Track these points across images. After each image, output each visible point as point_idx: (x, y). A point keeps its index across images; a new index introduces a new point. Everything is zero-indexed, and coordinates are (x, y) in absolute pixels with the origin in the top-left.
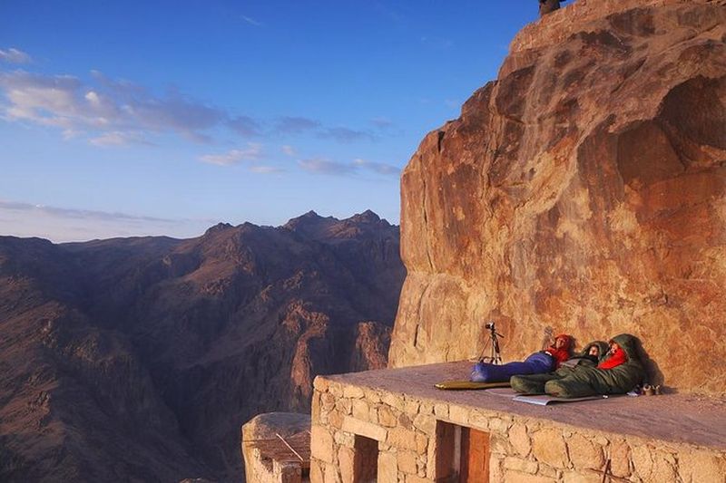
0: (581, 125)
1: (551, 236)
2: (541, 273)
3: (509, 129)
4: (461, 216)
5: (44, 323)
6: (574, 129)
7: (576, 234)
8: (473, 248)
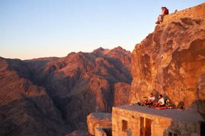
0: (173, 47)
1: (167, 73)
2: (164, 82)
3: (157, 46)
4: (146, 66)
5: (20, 85)
6: (171, 48)
7: (172, 73)
8: (149, 74)
